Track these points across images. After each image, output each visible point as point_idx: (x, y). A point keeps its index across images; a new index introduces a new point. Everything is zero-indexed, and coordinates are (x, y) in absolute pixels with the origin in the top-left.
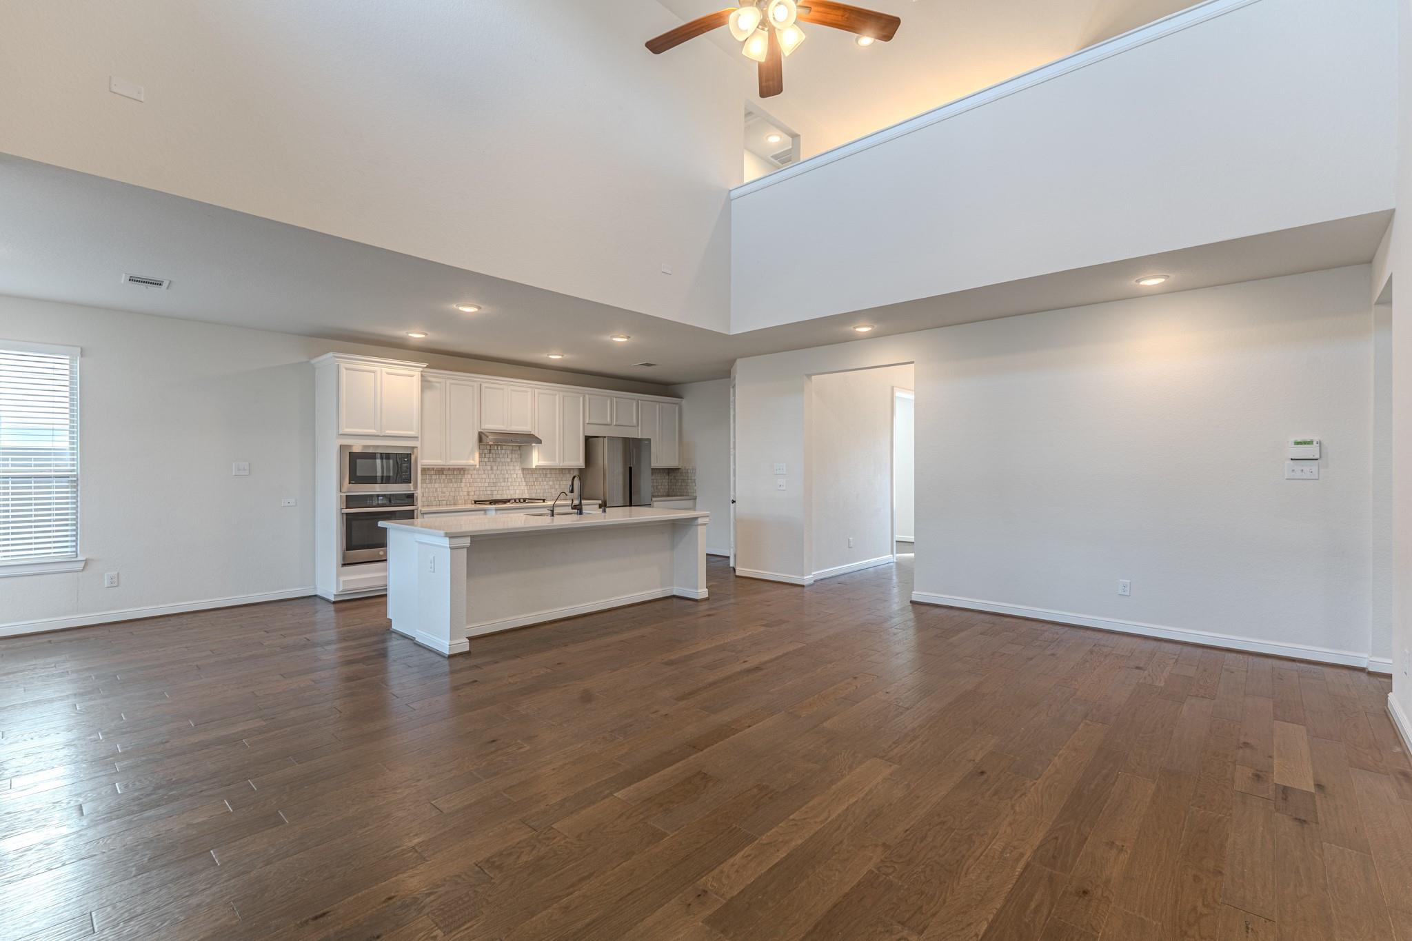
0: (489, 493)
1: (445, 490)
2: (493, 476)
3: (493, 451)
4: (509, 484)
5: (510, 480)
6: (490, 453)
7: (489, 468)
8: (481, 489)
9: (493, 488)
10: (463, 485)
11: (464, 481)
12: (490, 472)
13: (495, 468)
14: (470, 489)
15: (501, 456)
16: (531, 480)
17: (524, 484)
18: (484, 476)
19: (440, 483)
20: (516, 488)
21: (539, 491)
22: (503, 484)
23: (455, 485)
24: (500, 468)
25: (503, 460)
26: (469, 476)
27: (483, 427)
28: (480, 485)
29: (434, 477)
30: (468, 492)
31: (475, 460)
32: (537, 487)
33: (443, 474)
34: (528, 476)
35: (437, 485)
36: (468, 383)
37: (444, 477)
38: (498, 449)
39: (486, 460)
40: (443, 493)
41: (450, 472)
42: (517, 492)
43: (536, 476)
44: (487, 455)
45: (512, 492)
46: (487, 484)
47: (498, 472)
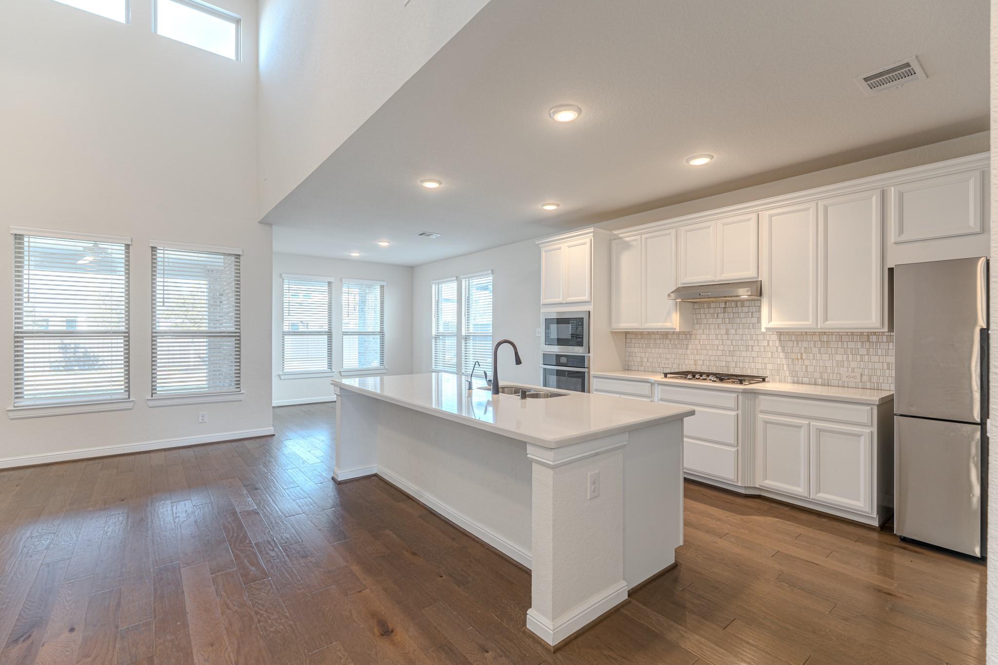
0: (724, 364)
1: (669, 356)
2: (729, 342)
3: (729, 310)
4: (754, 354)
5: (756, 349)
6: (724, 312)
7: (724, 332)
8: (713, 358)
9: (729, 359)
10: (689, 352)
11: (690, 347)
12: (725, 337)
13: (732, 331)
14: (698, 357)
15: (742, 315)
16: (796, 350)
17: (782, 355)
18: (716, 342)
19: (664, 348)
20: (765, 360)
21: (810, 369)
22: (744, 354)
23: (680, 351)
24: (740, 332)
25: (744, 321)
26: (697, 342)
27: (683, 281)
28: (710, 353)
29: (658, 341)
30: (695, 361)
31: (674, 321)
32: (807, 362)
33: (667, 338)
34: (790, 344)
35: (661, 351)
36: (661, 233)
37: (668, 342)
38: (737, 306)
39: (719, 321)
40: (667, 359)
41: (675, 337)
42: (769, 366)
43: (805, 344)
44: (721, 316)
45: (759, 366)
46: (719, 353)
47: (737, 337)
